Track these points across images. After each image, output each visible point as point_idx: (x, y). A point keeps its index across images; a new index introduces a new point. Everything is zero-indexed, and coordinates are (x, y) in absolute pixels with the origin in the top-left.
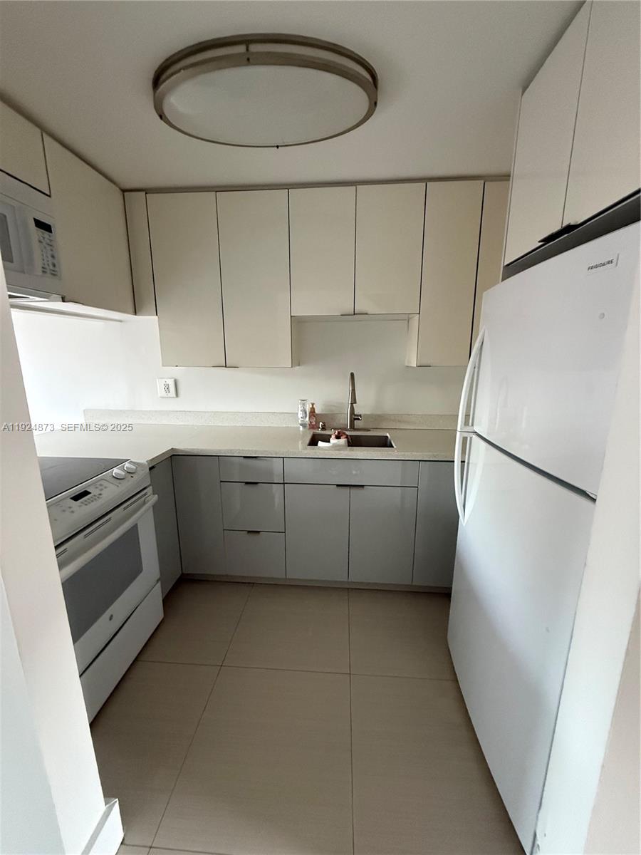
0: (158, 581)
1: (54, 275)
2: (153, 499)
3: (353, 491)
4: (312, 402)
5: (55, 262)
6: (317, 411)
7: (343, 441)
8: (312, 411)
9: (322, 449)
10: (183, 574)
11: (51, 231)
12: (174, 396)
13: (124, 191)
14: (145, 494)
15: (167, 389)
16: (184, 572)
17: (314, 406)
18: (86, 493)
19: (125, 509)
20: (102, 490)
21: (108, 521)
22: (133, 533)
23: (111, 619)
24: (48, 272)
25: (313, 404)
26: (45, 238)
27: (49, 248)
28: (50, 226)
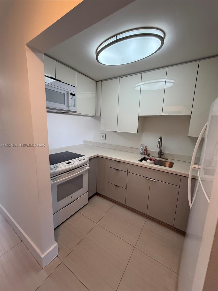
0: (87, 191)
1: (74, 106)
2: (89, 168)
5: (75, 103)
7: (151, 161)
8: (146, 149)
9: (143, 163)
11: (75, 96)
12: (105, 139)
13: (97, 82)
14: (87, 166)
15: (103, 137)
18: (70, 163)
19: (80, 169)
20: (74, 163)
21: (74, 171)
22: (81, 176)
23: (72, 197)
24: (73, 106)
25: (146, 147)
26: (73, 98)
27: (74, 100)
28: (75, 95)
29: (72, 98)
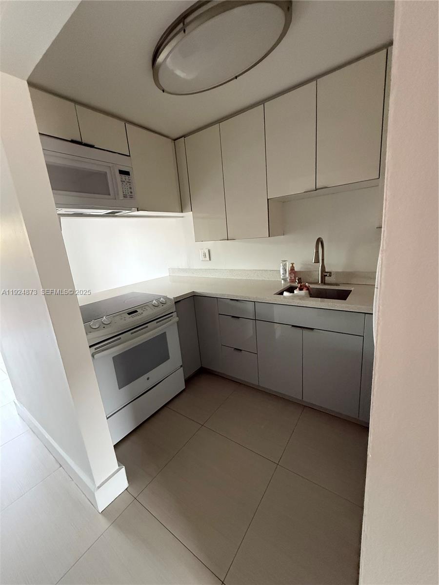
0: (181, 366)
1: (131, 197)
2: (177, 319)
3: (306, 332)
4: (292, 262)
5: (132, 191)
6: (296, 269)
7: (304, 292)
8: (292, 269)
9: (285, 297)
10: (202, 367)
11: (129, 175)
12: (208, 260)
13: (175, 140)
14: (172, 316)
15: (204, 255)
16: (203, 366)
17: (294, 265)
18: (135, 312)
19: (158, 322)
20: (144, 311)
21: (145, 327)
22: (163, 337)
23: (148, 379)
24: (128, 196)
25: (293, 264)
26: (126, 179)
27: (128, 184)
28: (129, 172)
29: (124, 180)
